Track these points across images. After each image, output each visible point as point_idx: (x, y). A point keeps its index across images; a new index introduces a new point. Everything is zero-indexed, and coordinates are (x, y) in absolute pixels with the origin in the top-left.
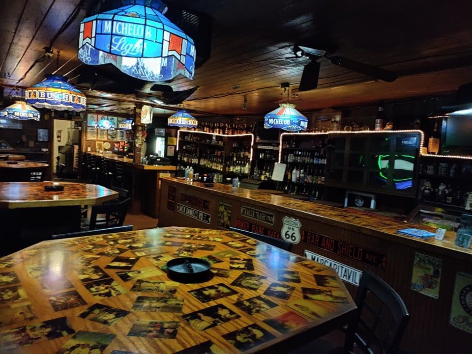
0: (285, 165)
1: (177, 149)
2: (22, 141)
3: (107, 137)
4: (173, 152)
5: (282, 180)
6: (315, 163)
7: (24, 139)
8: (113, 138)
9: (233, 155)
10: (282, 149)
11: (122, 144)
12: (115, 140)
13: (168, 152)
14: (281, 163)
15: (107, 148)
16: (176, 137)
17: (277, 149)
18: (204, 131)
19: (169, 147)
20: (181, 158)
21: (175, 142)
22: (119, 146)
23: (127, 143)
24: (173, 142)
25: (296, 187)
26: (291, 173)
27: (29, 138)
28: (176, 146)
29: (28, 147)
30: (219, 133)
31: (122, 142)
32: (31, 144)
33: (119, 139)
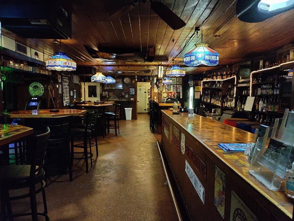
0: (254, 98)
1: (201, 94)
2: (122, 95)
3: (165, 90)
4: (199, 96)
5: (251, 110)
6: (275, 94)
7: (123, 94)
8: (168, 90)
9: (228, 94)
10: (253, 85)
11: (173, 93)
12: (169, 91)
13: (196, 96)
14: (251, 96)
15: (165, 96)
16: (201, 86)
17: (249, 86)
18: (213, 79)
19: (196, 93)
20: (203, 99)
21: (200, 90)
22: (172, 95)
23: (176, 93)
24: (199, 89)
25: (262, 116)
26: (258, 104)
27: (126, 93)
28: (200, 92)
29: (125, 98)
30: (220, 79)
31: (173, 92)
32: (127, 96)
33: (171, 91)
